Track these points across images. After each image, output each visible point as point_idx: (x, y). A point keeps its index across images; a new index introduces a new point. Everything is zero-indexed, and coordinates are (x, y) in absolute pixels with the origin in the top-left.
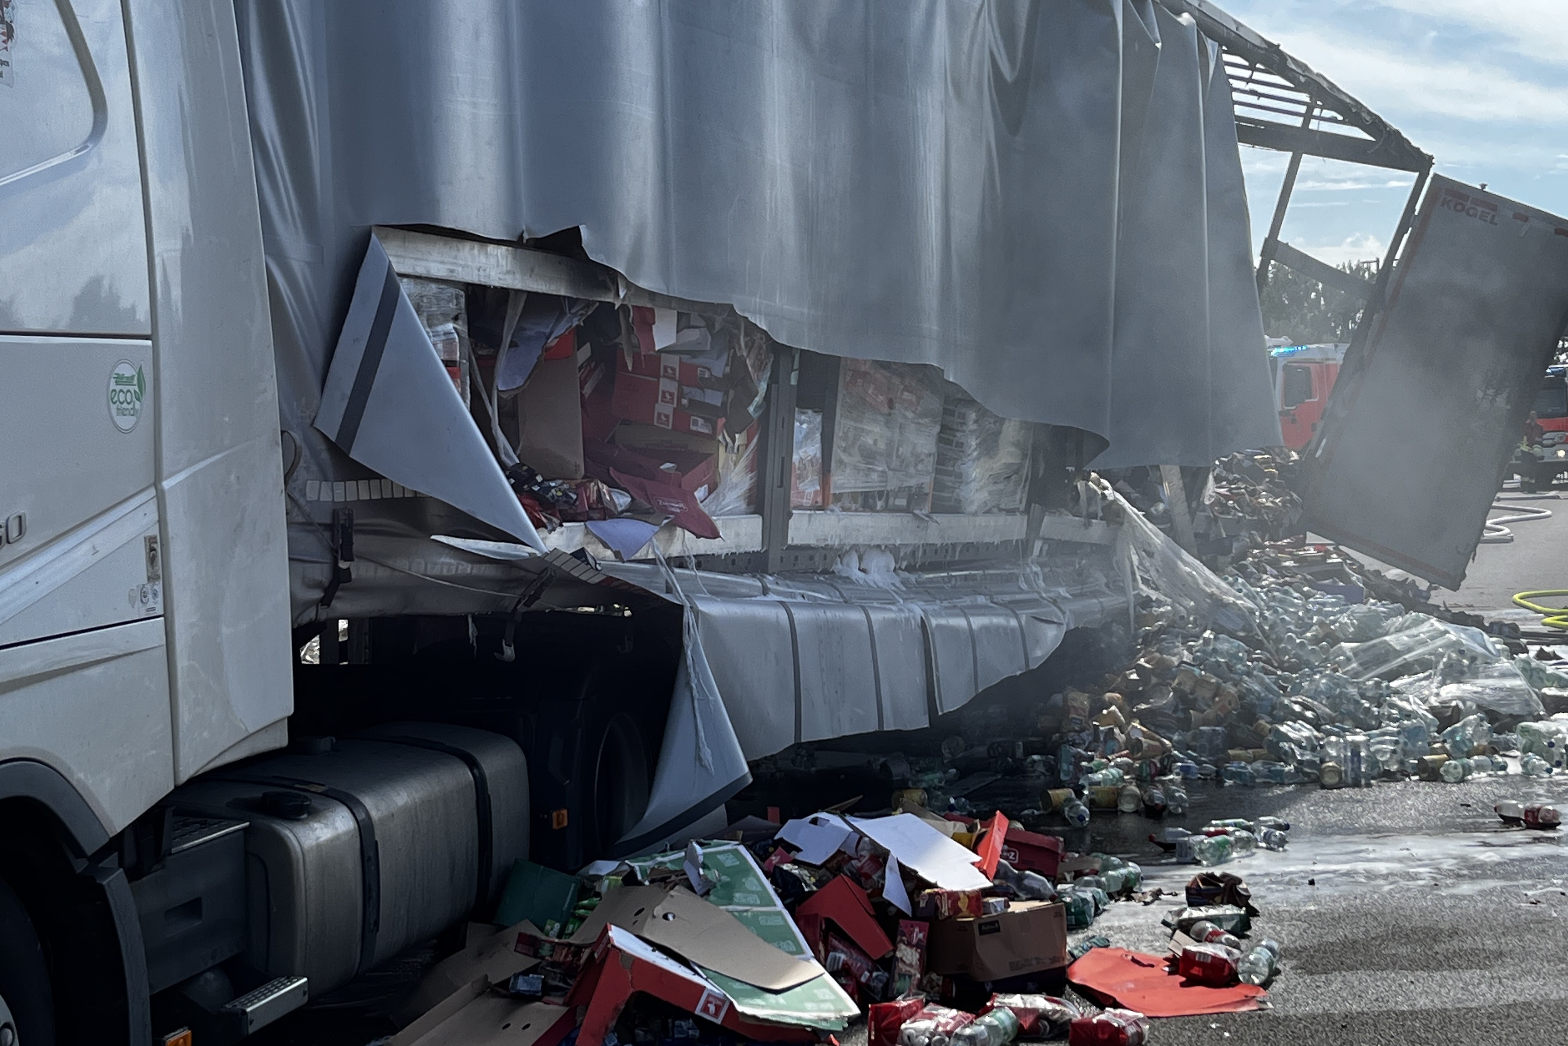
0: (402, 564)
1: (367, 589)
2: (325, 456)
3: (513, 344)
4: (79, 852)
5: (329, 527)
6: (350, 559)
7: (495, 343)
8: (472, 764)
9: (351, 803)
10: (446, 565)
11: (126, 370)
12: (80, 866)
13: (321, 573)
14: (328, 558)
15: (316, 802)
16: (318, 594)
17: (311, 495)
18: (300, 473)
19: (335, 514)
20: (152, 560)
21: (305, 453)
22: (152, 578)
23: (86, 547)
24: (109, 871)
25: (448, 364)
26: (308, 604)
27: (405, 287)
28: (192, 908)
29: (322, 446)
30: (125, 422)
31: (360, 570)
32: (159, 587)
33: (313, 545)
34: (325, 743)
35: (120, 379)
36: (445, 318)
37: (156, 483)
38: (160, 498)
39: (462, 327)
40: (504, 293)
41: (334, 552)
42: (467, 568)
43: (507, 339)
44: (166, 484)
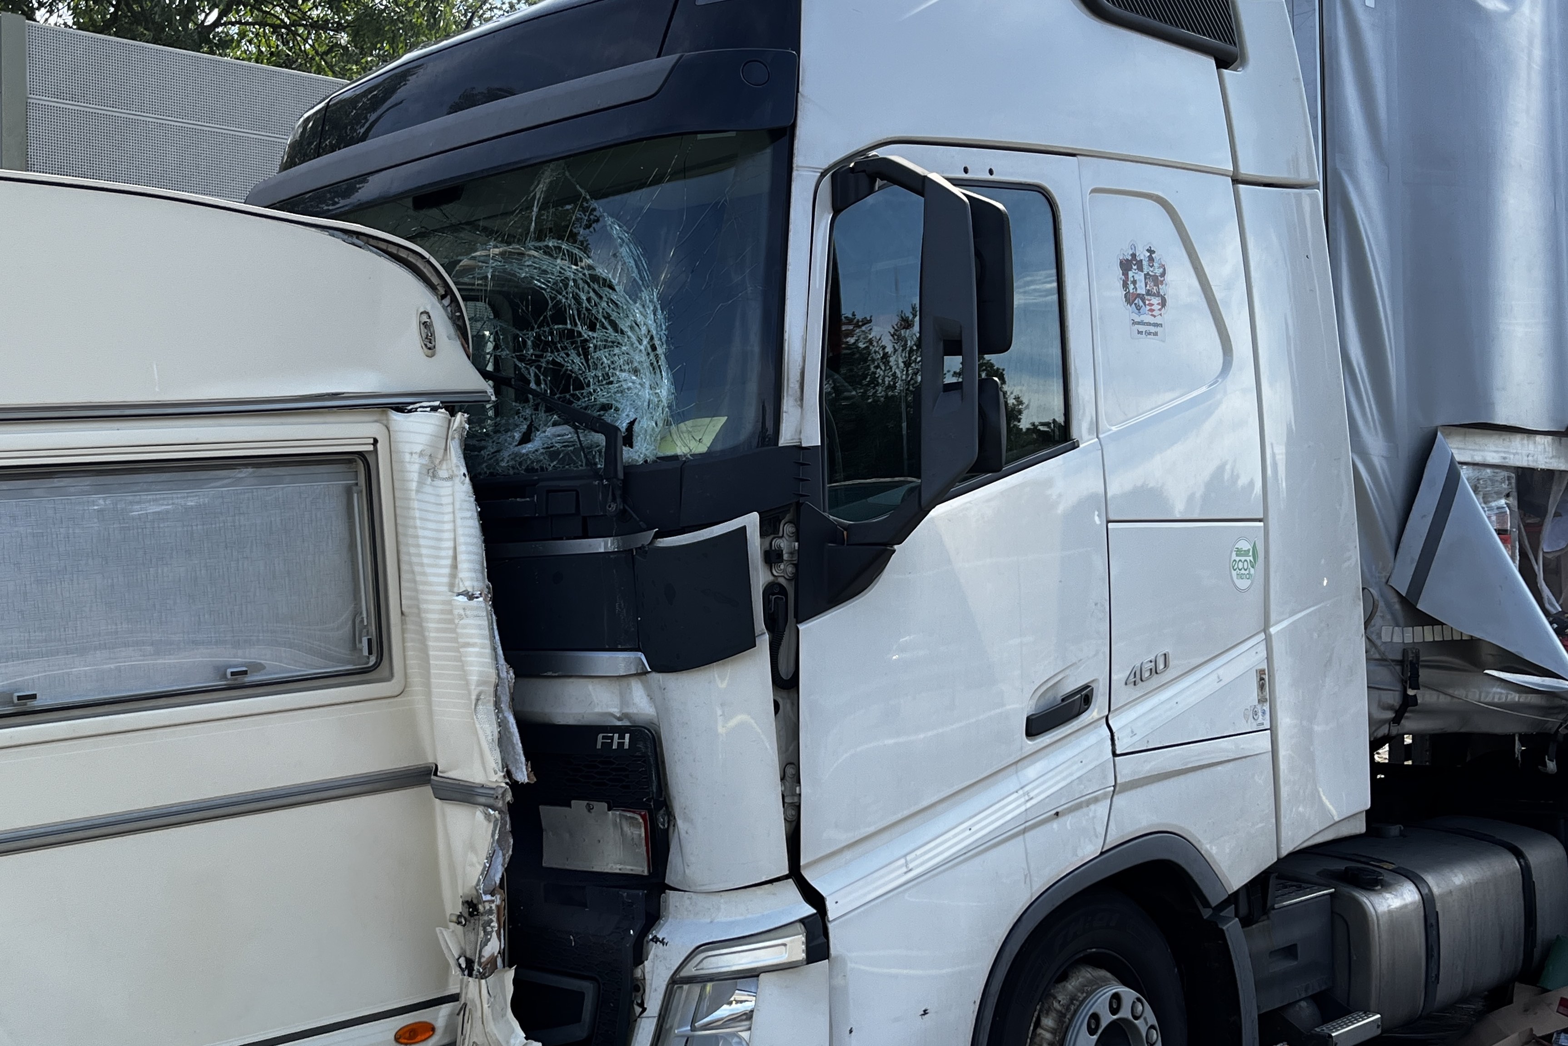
0: (1459, 692)
1: (1430, 712)
2: (1397, 607)
3: (1557, 514)
4: (1206, 904)
5: (1401, 663)
6: (1416, 687)
7: (1541, 512)
8: (1519, 854)
9: (1417, 881)
10: (1498, 694)
11: (1245, 545)
12: (1206, 913)
13: (1393, 698)
14: (1399, 687)
15: (1387, 877)
16: (1390, 715)
17: (1385, 638)
18: (1377, 621)
19: (1405, 652)
20: (1262, 687)
21: (1381, 604)
22: (1262, 701)
23: (1214, 677)
24: (1227, 920)
25: (1500, 532)
26: (1383, 722)
27: (1465, 473)
28: (1290, 951)
29: (1395, 599)
30: (1243, 584)
31: (1425, 697)
32: (1266, 707)
33: (1385, 675)
34: (1395, 830)
35: (1239, 552)
36: (1499, 495)
37: (1265, 629)
38: (1268, 640)
39: (1513, 501)
40: (1549, 475)
41: (1403, 682)
42: (1515, 697)
43: (1552, 510)
44: (1273, 630)
